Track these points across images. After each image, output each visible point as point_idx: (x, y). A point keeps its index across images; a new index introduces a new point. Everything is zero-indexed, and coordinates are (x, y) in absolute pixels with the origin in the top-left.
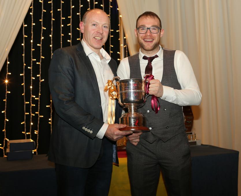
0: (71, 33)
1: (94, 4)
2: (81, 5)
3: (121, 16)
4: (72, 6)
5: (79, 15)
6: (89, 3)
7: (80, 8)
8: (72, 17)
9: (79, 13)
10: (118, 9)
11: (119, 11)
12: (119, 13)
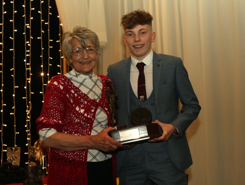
0: (3, 43)
1: (31, 10)
2: (15, 11)
3: (61, 25)
4: (4, 11)
5: (12, 22)
6: (25, 9)
7: (14, 14)
8: (4, 25)
9: (12, 20)
10: (58, 16)
11: (60, 19)
12: (60, 21)
